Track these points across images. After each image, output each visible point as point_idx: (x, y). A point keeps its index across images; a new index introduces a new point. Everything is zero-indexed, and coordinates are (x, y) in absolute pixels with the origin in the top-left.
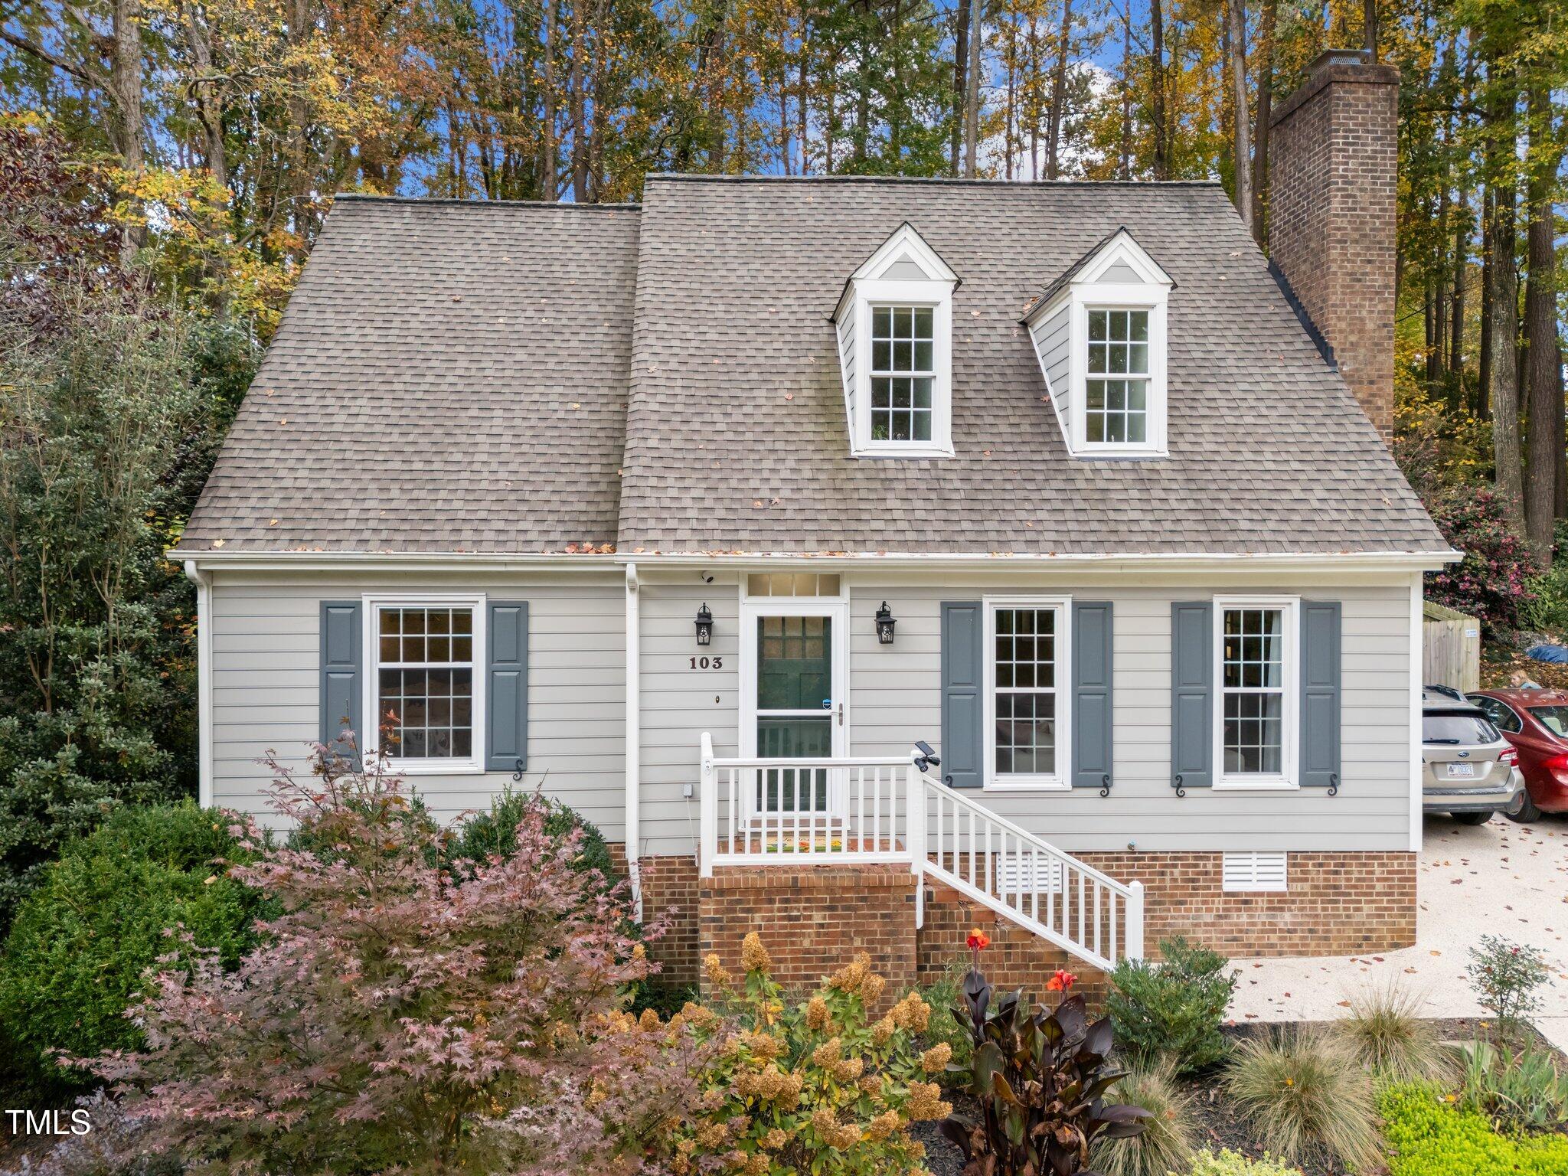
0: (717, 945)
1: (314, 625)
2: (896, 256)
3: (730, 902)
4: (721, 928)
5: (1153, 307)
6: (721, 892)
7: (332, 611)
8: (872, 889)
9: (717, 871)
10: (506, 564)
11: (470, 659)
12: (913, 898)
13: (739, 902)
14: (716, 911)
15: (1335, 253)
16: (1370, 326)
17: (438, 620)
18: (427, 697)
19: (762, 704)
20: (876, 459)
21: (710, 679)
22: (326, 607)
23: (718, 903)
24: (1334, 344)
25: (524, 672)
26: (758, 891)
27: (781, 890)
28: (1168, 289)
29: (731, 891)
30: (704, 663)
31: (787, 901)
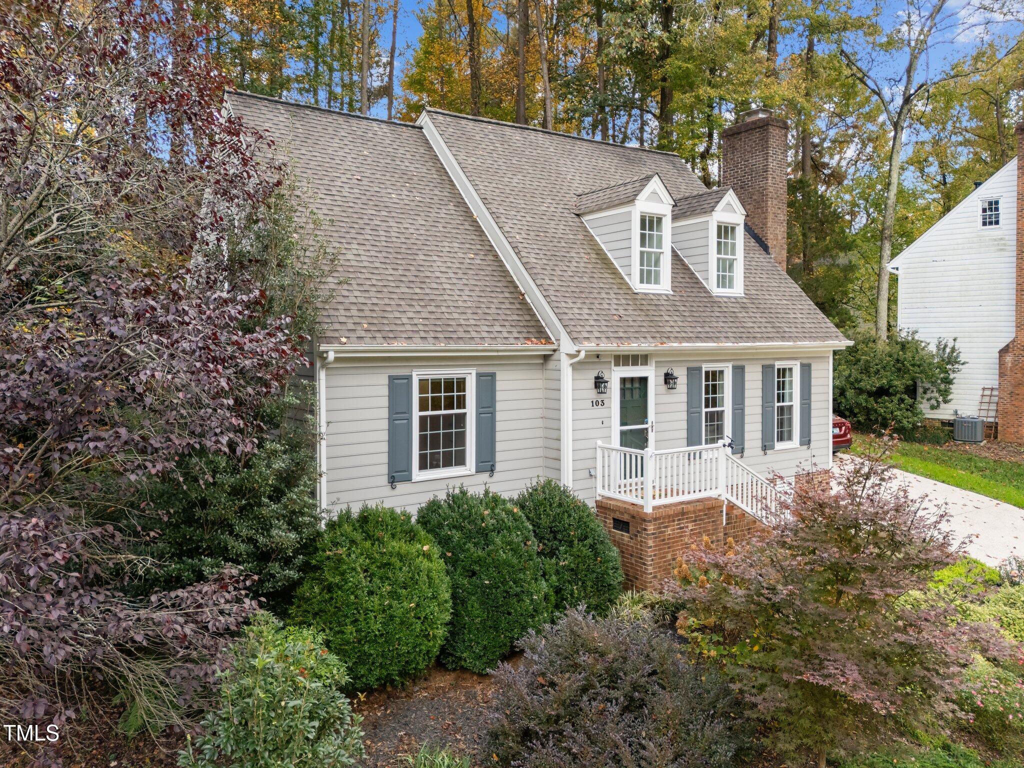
0: (655, 546)
1: (385, 391)
2: (651, 191)
3: (659, 524)
4: (656, 538)
5: (738, 225)
6: (655, 519)
7: (396, 381)
8: (709, 509)
9: (654, 508)
10: (498, 351)
11: (464, 407)
12: (722, 512)
13: (663, 523)
14: (654, 529)
15: (769, 203)
16: (780, 238)
17: (449, 385)
18: (429, 432)
19: (622, 424)
20: (646, 294)
21: (599, 411)
22: (392, 379)
23: (655, 525)
24: (769, 245)
25: (493, 414)
26: (669, 516)
27: (677, 515)
28: (744, 217)
29: (659, 518)
30: (597, 403)
31: (679, 520)
